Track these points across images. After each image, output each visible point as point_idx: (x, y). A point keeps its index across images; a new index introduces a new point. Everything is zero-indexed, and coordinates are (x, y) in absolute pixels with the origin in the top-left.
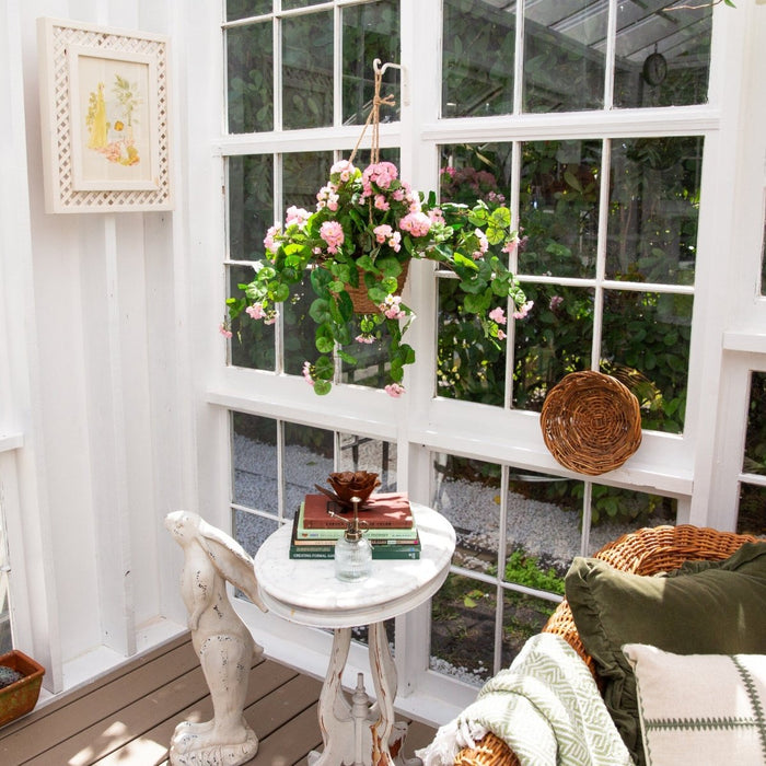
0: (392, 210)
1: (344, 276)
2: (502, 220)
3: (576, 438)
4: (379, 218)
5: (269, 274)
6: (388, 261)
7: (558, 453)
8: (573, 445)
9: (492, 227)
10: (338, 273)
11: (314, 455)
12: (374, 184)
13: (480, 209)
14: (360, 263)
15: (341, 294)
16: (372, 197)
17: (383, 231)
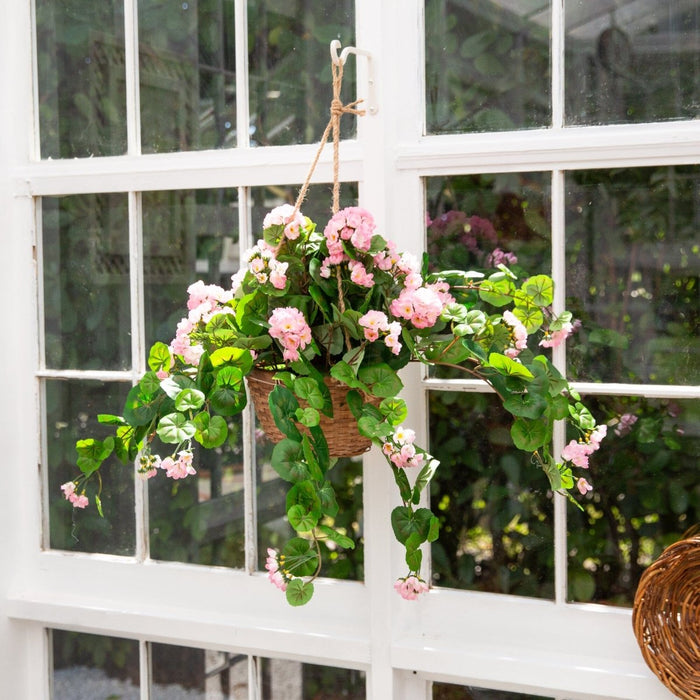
0: (376, 286)
1: (315, 397)
2: (539, 295)
3: (689, 647)
4: (358, 299)
5: (194, 400)
6: (378, 370)
7: (668, 676)
8: (688, 659)
9: (520, 307)
10: (305, 392)
11: (115, 683)
12: (348, 243)
13: (500, 279)
14: (337, 373)
15: (311, 429)
16: (344, 265)
17: (373, 321)
